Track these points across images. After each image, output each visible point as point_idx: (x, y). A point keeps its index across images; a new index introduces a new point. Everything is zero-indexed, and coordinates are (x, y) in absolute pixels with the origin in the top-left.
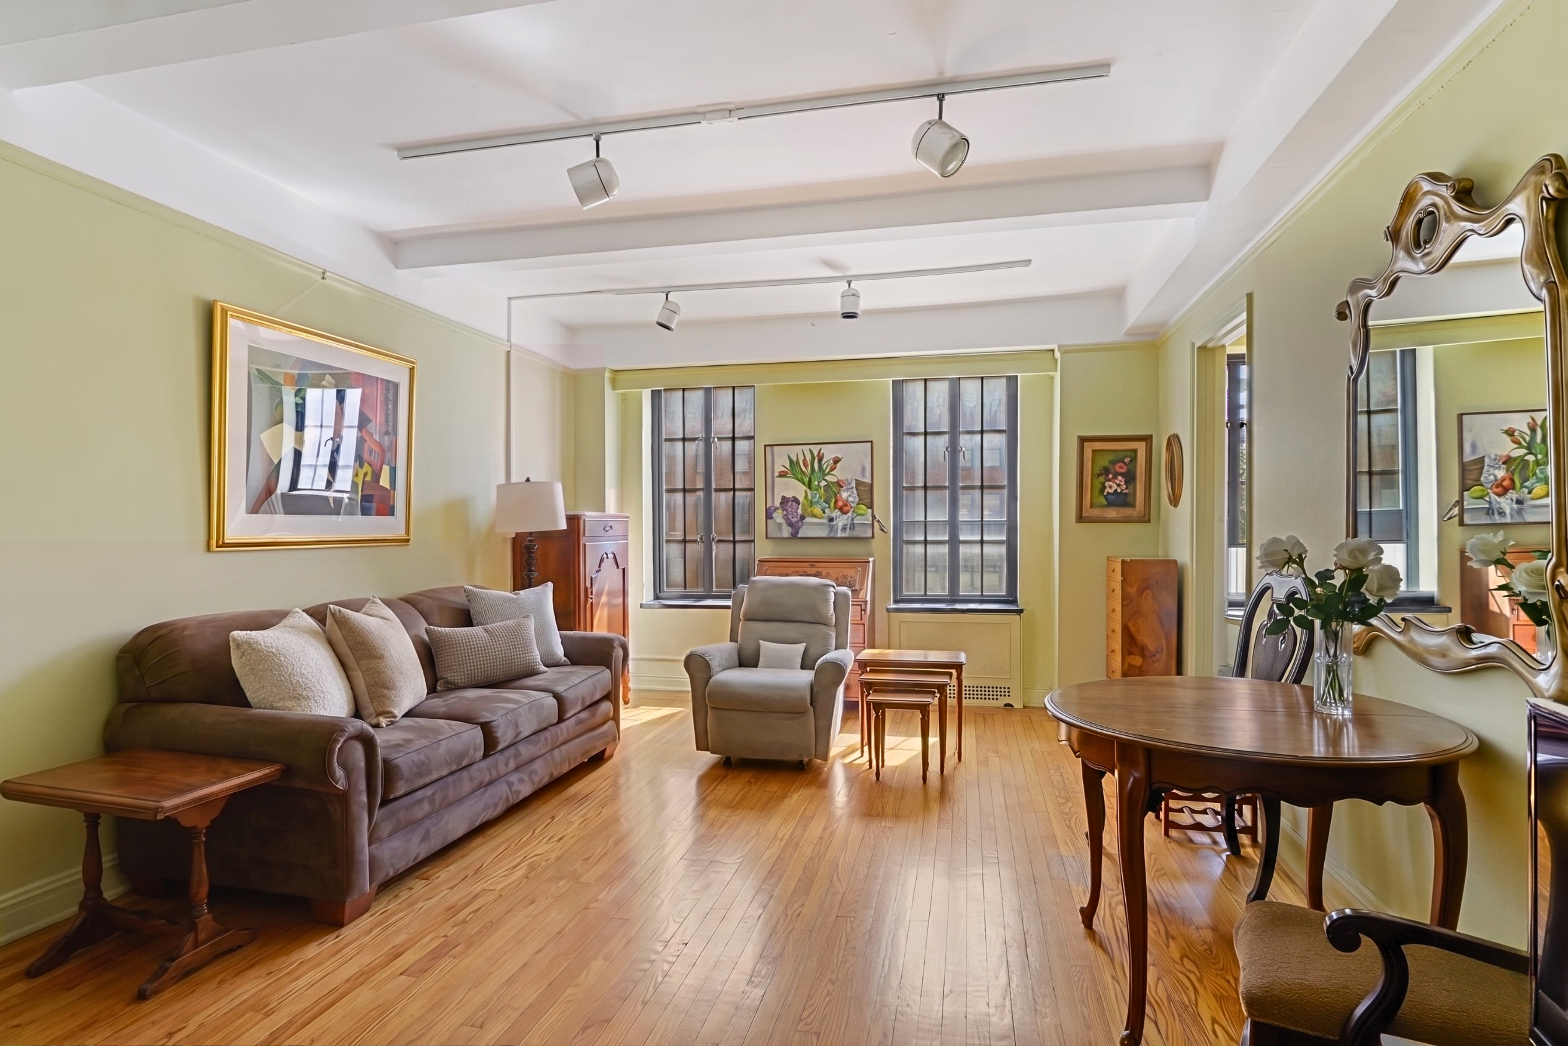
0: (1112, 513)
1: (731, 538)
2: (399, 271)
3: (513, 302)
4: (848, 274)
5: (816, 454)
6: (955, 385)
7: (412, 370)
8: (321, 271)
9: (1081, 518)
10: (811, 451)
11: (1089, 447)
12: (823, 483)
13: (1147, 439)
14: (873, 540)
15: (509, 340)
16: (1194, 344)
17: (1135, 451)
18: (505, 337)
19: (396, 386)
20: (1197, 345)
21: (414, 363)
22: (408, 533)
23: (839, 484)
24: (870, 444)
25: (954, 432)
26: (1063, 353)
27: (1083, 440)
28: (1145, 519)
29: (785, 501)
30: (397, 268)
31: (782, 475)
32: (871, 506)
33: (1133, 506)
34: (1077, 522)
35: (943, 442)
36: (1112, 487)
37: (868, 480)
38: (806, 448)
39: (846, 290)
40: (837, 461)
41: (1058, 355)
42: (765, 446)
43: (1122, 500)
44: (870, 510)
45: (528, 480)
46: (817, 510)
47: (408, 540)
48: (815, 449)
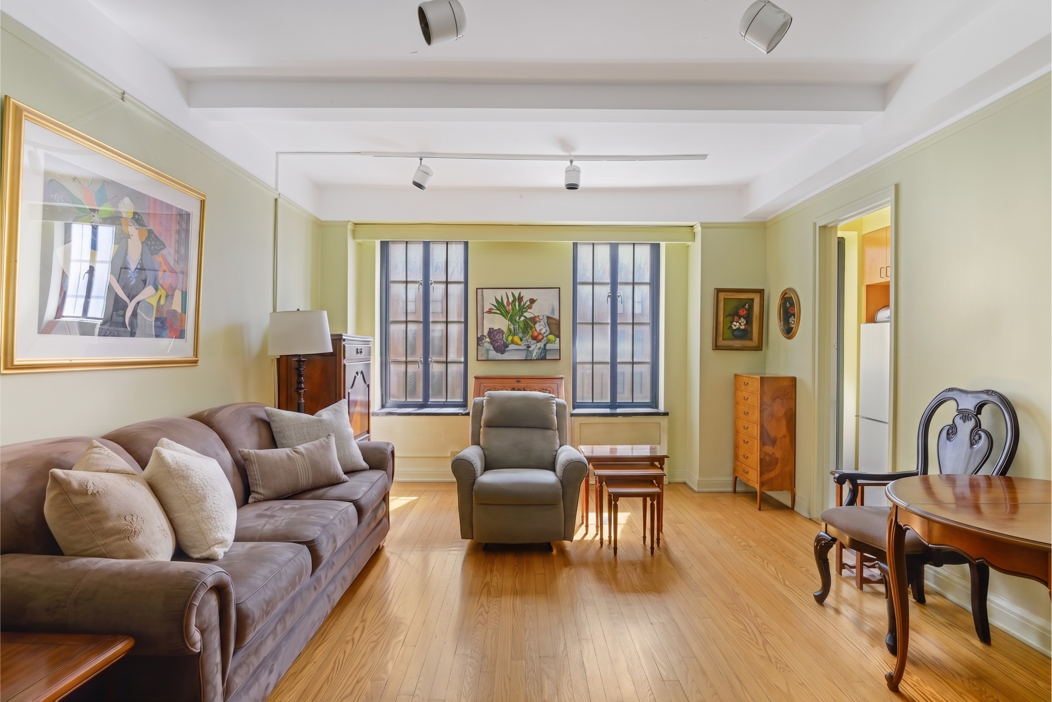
0: (737, 343)
1: (444, 359)
2: (192, 110)
3: (281, 156)
4: (573, 154)
5: (517, 296)
6: (614, 248)
7: (203, 203)
8: (120, 91)
9: (717, 347)
10: (512, 293)
11: (722, 296)
12: (522, 318)
13: (761, 292)
14: (560, 361)
15: (276, 189)
16: (815, 224)
17: (752, 300)
18: (274, 187)
19: (188, 215)
20: (818, 225)
21: (204, 196)
22: (196, 353)
23: (534, 320)
24: (558, 289)
25: (614, 284)
26: (702, 228)
27: (718, 291)
28: (759, 348)
29: (491, 331)
30: (189, 105)
31: (490, 312)
32: (558, 336)
33: (751, 339)
34: (713, 350)
35: (607, 290)
36: (737, 325)
37: (556, 316)
38: (509, 292)
39: (568, 167)
40: (532, 301)
41: (698, 229)
42: (477, 289)
43: (744, 334)
44: (558, 339)
45: (298, 310)
46: (517, 339)
47: (196, 362)
48: (516, 292)
